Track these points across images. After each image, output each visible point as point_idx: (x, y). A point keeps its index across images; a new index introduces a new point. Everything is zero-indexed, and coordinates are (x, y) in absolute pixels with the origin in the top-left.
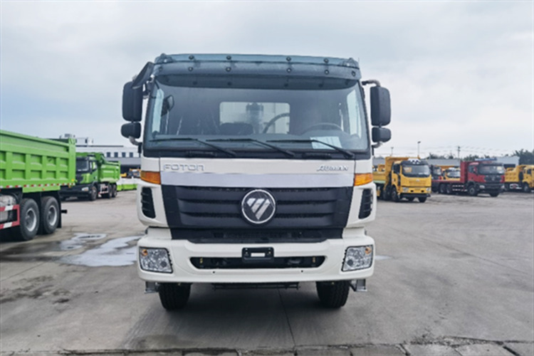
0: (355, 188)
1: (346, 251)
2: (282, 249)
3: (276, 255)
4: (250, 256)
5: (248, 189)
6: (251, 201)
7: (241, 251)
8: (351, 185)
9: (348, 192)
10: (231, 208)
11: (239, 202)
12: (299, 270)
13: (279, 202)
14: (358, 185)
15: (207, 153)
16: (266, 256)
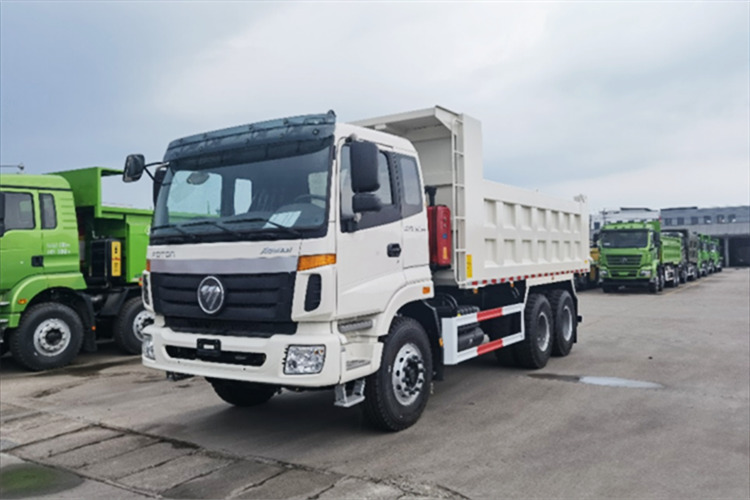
0: (298, 273)
1: (287, 349)
2: (229, 343)
3: (223, 348)
4: (202, 347)
5: (203, 276)
6: (204, 289)
7: (195, 342)
8: (294, 269)
9: (291, 277)
10: (188, 295)
11: (195, 290)
12: (241, 367)
13: (228, 290)
14: (304, 269)
15: (176, 239)
16: (215, 349)
